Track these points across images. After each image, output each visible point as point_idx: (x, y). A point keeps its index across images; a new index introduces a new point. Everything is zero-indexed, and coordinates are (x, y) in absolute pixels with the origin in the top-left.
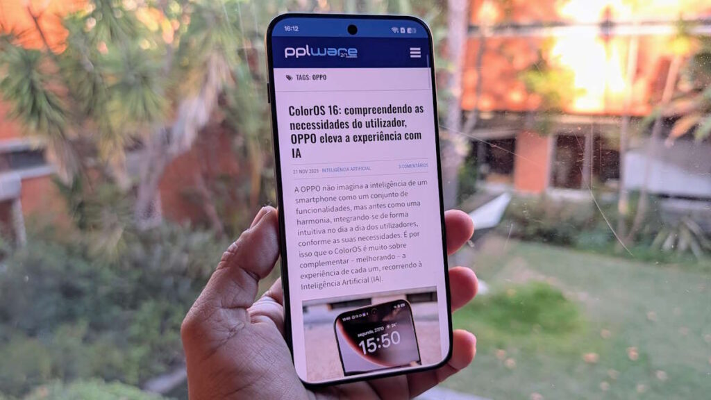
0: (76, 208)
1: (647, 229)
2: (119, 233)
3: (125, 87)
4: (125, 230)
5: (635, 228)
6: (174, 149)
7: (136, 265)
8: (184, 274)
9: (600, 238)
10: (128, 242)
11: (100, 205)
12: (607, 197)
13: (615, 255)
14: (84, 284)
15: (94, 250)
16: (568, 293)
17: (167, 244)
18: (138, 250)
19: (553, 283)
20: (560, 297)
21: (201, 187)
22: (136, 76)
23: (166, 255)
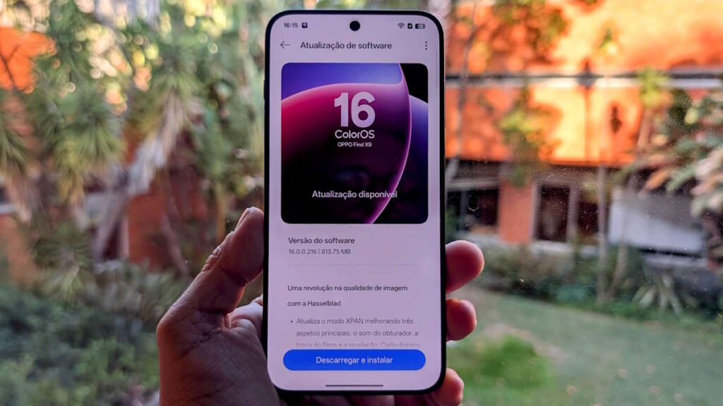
0: (34, 245)
1: (627, 284)
2: (75, 272)
3: (79, 128)
4: (81, 268)
5: (615, 283)
6: (132, 190)
7: (90, 303)
8: (137, 315)
9: (580, 293)
10: (83, 280)
11: (58, 243)
12: (587, 251)
13: (596, 310)
14: (34, 321)
15: (48, 287)
16: (539, 348)
17: (123, 283)
18: (92, 288)
19: (524, 336)
20: (530, 352)
21: (167, 229)
22: (89, 117)
23: (119, 294)
